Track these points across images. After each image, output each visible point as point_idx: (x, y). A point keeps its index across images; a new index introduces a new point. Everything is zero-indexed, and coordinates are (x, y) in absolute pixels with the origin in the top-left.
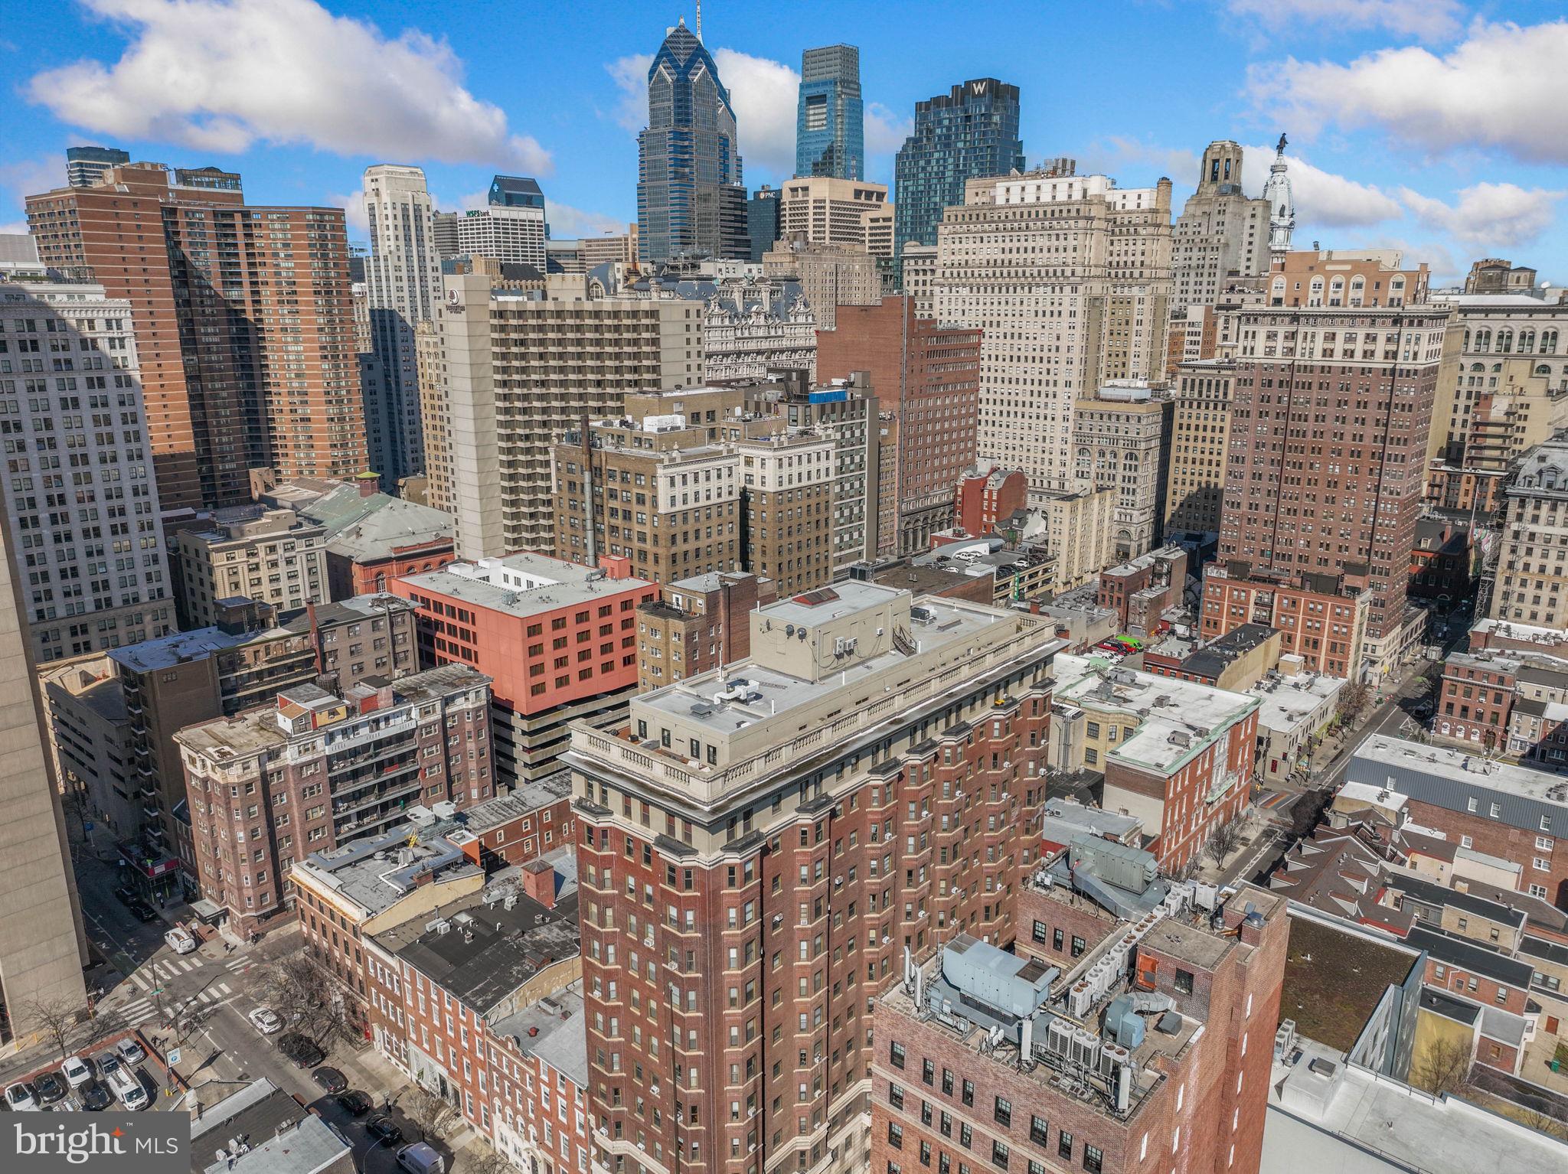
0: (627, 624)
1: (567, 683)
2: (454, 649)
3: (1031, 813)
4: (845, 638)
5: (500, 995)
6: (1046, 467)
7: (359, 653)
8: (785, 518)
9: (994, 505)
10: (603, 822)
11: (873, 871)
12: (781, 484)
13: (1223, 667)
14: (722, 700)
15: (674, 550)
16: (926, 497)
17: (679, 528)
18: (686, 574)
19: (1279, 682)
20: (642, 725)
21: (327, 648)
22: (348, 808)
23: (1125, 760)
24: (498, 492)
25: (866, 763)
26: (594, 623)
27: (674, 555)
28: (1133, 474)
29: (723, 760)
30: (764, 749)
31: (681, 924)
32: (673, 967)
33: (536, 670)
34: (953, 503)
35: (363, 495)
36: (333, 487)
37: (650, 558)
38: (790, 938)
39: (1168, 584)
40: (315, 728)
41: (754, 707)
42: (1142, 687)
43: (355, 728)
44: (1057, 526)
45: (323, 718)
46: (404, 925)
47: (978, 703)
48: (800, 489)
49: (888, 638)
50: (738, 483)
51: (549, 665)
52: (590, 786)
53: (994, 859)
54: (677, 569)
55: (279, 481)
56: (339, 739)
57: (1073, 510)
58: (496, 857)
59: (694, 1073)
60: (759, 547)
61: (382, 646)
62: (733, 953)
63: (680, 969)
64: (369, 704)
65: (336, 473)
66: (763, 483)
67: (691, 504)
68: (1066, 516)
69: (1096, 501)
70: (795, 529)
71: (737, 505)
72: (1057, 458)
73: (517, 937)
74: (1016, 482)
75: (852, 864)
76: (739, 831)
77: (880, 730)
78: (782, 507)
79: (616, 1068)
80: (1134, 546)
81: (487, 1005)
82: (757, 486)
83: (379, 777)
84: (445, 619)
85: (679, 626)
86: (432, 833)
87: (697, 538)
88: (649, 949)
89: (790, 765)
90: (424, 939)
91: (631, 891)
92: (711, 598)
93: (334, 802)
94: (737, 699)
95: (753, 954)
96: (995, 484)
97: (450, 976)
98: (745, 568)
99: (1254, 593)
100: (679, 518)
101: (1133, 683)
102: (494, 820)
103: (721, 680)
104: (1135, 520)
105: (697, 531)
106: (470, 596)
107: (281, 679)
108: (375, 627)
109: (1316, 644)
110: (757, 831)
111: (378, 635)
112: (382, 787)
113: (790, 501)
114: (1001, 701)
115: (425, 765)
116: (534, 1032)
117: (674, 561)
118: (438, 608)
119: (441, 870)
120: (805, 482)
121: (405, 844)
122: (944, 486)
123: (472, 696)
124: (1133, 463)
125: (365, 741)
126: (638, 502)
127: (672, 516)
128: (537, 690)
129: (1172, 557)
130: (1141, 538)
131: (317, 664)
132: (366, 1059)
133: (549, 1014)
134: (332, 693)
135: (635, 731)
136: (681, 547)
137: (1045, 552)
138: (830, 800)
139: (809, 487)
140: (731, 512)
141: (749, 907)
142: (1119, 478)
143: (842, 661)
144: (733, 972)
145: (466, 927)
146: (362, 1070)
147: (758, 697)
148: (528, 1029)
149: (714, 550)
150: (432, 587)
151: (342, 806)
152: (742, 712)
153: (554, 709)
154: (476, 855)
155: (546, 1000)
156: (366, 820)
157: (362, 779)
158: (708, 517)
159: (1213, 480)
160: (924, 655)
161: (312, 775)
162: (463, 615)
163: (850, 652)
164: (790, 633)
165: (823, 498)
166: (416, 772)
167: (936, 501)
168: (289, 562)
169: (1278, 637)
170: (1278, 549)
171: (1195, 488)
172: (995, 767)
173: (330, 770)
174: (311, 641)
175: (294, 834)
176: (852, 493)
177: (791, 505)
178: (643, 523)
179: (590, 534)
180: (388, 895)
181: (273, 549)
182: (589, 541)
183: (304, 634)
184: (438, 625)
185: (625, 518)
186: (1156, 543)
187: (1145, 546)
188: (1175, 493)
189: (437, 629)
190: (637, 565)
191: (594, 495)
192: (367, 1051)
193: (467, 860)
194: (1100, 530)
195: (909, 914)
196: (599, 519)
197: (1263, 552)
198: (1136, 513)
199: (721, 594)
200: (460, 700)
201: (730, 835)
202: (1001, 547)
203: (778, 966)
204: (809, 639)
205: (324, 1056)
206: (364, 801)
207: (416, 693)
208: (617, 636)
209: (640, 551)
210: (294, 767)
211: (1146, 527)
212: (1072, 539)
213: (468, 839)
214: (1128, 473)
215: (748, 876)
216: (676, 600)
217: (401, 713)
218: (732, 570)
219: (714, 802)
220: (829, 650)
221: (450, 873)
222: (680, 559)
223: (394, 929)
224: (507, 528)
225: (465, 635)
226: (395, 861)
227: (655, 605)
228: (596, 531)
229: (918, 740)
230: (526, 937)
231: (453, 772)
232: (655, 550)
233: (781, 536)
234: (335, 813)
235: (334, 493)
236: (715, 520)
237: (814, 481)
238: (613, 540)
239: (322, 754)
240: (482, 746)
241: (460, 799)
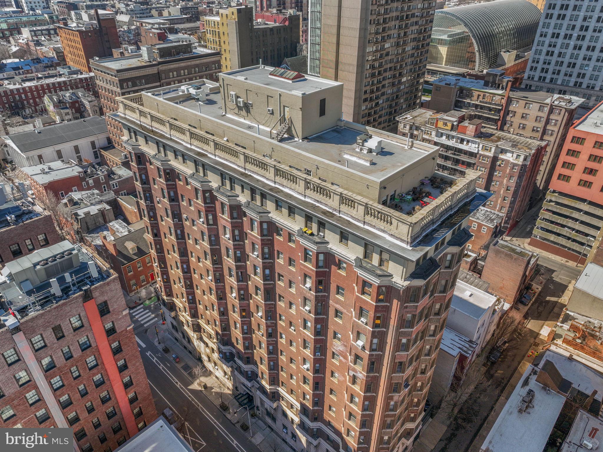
7: (526, 119)
40: (436, 127)
43: (453, 137)
45: (440, 124)
56: (444, 138)
61: (539, 121)
64: (462, 129)
83: (455, 166)
108: (541, 109)
123: (515, 155)
125: (451, 145)
131: (502, 113)
174: (504, 101)
183: (503, 97)
200: (509, 155)
217: (475, 143)
239: (433, 139)
240: (510, 185)
241: (491, 204)
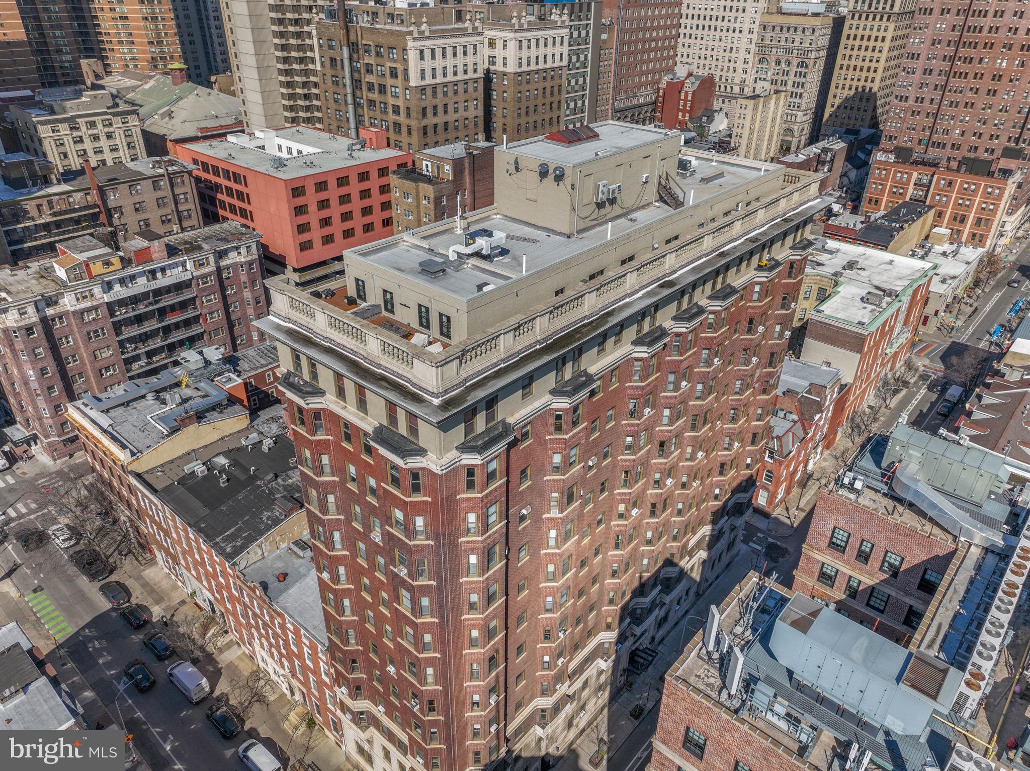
0: (385, 189)
1: (332, 241)
2: (233, 210)
3: (771, 375)
4: (607, 184)
5: (250, 540)
6: (731, 74)
7: (144, 210)
8: (524, 98)
9: (689, 104)
10: (314, 403)
11: (629, 447)
12: (520, 65)
13: (892, 236)
14: (460, 255)
15: (424, 122)
16: (634, 97)
17: (429, 101)
18: (436, 144)
19: (930, 250)
20: (360, 285)
21: (111, 204)
22: (136, 348)
23: (828, 317)
24: (275, 74)
25: (631, 333)
26: (354, 188)
27: (425, 127)
28: (802, 80)
29: (460, 335)
30: (513, 321)
31: (410, 531)
32: (403, 572)
33: (303, 228)
34: (655, 103)
35: (175, 84)
36: (151, 77)
37: (404, 129)
38: (539, 529)
39: (830, 170)
40: (91, 277)
41: (498, 265)
42: (831, 252)
43: (133, 278)
44: (741, 121)
45: (97, 268)
46: (172, 461)
47: (745, 263)
48: (537, 72)
49: (653, 187)
50: (483, 65)
51: (315, 224)
52: (298, 358)
53: (734, 420)
54: (428, 140)
55: (109, 73)
56: (117, 287)
57: (755, 108)
58: (267, 395)
59: (430, 671)
60: (500, 125)
61: (164, 204)
62: (473, 559)
63: (410, 575)
64: (143, 256)
65: (156, 66)
66: (505, 64)
67: (440, 79)
68: (749, 113)
69: (773, 101)
70: (531, 109)
71: (481, 82)
72: (740, 66)
73: (270, 481)
74: (708, 84)
75: (607, 442)
76: (480, 423)
77: (649, 295)
78: (521, 88)
79: (352, 642)
80: (795, 141)
81: (237, 552)
82: (499, 67)
83: (162, 321)
84: (222, 181)
85: (428, 190)
86: (202, 374)
87: (446, 112)
88: (376, 544)
89: (545, 339)
90: (182, 481)
91: (353, 480)
92: (457, 164)
93: (121, 344)
94: (477, 254)
95: (497, 557)
96: (690, 87)
97: (203, 519)
98: (488, 138)
99: (915, 174)
100: (429, 91)
101: (824, 250)
102: (263, 362)
103: (459, 231)
104: (799, 120)
105: (446, 105)
106: (242, 161)
107: (69, 232)
108: (156, 187)
109: (963, 220)
110: (503, 421)
111: (160, 194)
112: (167, 330)
113: (528, 83)
114: (764, 262)
115: (205, 311)
116: (283, 577)
117: (425, 133)
118: (216, 171)
119: (207, 411)
120: (541, 66)
121: (178, 385)
122: (649, 88)
123: (243, 250)
124: (804, 70)
125: (143, 290)
126: (392, 76)
127: (423, 89)
128: (305, 246)
129: (835, 147)
130: (801, 136)
131: (103, 218)
132: (150, 573)
133: (300, 557)
134: (108, 245)
135: (352, 292)
136: (431, 120)
137: (729, 143)
138: (590, 379)
139: (545, 70)
140: (476, 89)
141: (492, 510)
142: (790, 83)
143: (603, 211)
144: (472, 579)
145: (222, 470)
146: (145, 585)
147: (504, 252)
148: (277, 573)
149: (460, 124)
150: (210, 153)
151: (130, 347)
152: (484, 271)
153: (323, 263)
154: (243, 396)
155: (296, 543)
156: (155, 359)
157: (146, 324)
158: (456, 92)
159: (869, 85)
160: (696, 206)
161: (94, 319)
162: (236, 178)
163: (612, 201)
164: (544, 174)
165: (557, 82)
166: (198, 317)
167: (641, 101)
168: (109, 136)
169: (933, 212)
170: (935, 137)
171: (853, 91)
172: (749, 331)
173: (112, 315)
174: (94, 197)
175: (86, 372)
176: (577, 88)
177: (529, 87)
178: (396, 96)
179: (351, 108)
180: (154, 435)
181: (93, 125)
182: (351, 115)
183: (86, 191)
184: (217, 187)
185: (380, 92)
186: (813, 139)
187: (803, 143)
188: (835, 97)
189: (217, 192)
190: (393, 136)
191: (353, 70)
192: (151, 565)
193: (232, 400)
194: (773, 127)
195: (657, 482)
196: (358, 93)
197: (920, 141)
198: (800, 114)
199: (467, 161)
200: (233, 254)
201: (469, 430)
202: (693, 139)
203: (524, 557)
204: (568, 181)
205: (111, 572)
206: (151, 342)
207: (192, 247)
208: (376, 200)
209: (395, 123)
210: (74, 313)
211: (806, 126)
212: (752, 131)
213: (234, 382)
214: (798, 80)
215: (491, 476)
216: (426, 166)
217: (176, 265)
218: (477, 140)
219: (446, 392)
220: (589, 197)
221: (215, 414)
222: (430, 131)
223: (162, 465)
224: (285, 108)
225: (240, 196)
226: (164, 402)
227: (407, 171)
228: (357, 105)
229: (685, 306)
230: (279, 480)
231: (233, 317)
232: (408, 122)
233: (519, 114)
234: (123, 353)
235: (152, 83)
236: (461, 96)
237: (549, 65)
238: (372, 114)
239: (101, 301)
240: (257, 295)
241: (242, 340)
